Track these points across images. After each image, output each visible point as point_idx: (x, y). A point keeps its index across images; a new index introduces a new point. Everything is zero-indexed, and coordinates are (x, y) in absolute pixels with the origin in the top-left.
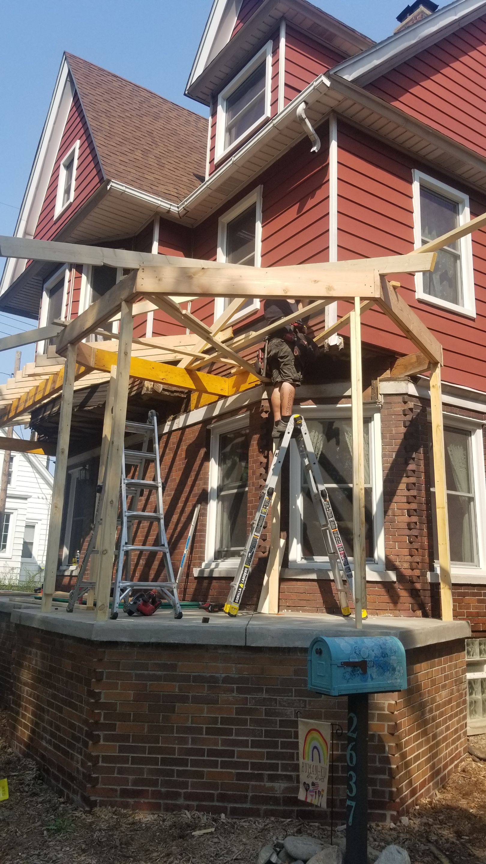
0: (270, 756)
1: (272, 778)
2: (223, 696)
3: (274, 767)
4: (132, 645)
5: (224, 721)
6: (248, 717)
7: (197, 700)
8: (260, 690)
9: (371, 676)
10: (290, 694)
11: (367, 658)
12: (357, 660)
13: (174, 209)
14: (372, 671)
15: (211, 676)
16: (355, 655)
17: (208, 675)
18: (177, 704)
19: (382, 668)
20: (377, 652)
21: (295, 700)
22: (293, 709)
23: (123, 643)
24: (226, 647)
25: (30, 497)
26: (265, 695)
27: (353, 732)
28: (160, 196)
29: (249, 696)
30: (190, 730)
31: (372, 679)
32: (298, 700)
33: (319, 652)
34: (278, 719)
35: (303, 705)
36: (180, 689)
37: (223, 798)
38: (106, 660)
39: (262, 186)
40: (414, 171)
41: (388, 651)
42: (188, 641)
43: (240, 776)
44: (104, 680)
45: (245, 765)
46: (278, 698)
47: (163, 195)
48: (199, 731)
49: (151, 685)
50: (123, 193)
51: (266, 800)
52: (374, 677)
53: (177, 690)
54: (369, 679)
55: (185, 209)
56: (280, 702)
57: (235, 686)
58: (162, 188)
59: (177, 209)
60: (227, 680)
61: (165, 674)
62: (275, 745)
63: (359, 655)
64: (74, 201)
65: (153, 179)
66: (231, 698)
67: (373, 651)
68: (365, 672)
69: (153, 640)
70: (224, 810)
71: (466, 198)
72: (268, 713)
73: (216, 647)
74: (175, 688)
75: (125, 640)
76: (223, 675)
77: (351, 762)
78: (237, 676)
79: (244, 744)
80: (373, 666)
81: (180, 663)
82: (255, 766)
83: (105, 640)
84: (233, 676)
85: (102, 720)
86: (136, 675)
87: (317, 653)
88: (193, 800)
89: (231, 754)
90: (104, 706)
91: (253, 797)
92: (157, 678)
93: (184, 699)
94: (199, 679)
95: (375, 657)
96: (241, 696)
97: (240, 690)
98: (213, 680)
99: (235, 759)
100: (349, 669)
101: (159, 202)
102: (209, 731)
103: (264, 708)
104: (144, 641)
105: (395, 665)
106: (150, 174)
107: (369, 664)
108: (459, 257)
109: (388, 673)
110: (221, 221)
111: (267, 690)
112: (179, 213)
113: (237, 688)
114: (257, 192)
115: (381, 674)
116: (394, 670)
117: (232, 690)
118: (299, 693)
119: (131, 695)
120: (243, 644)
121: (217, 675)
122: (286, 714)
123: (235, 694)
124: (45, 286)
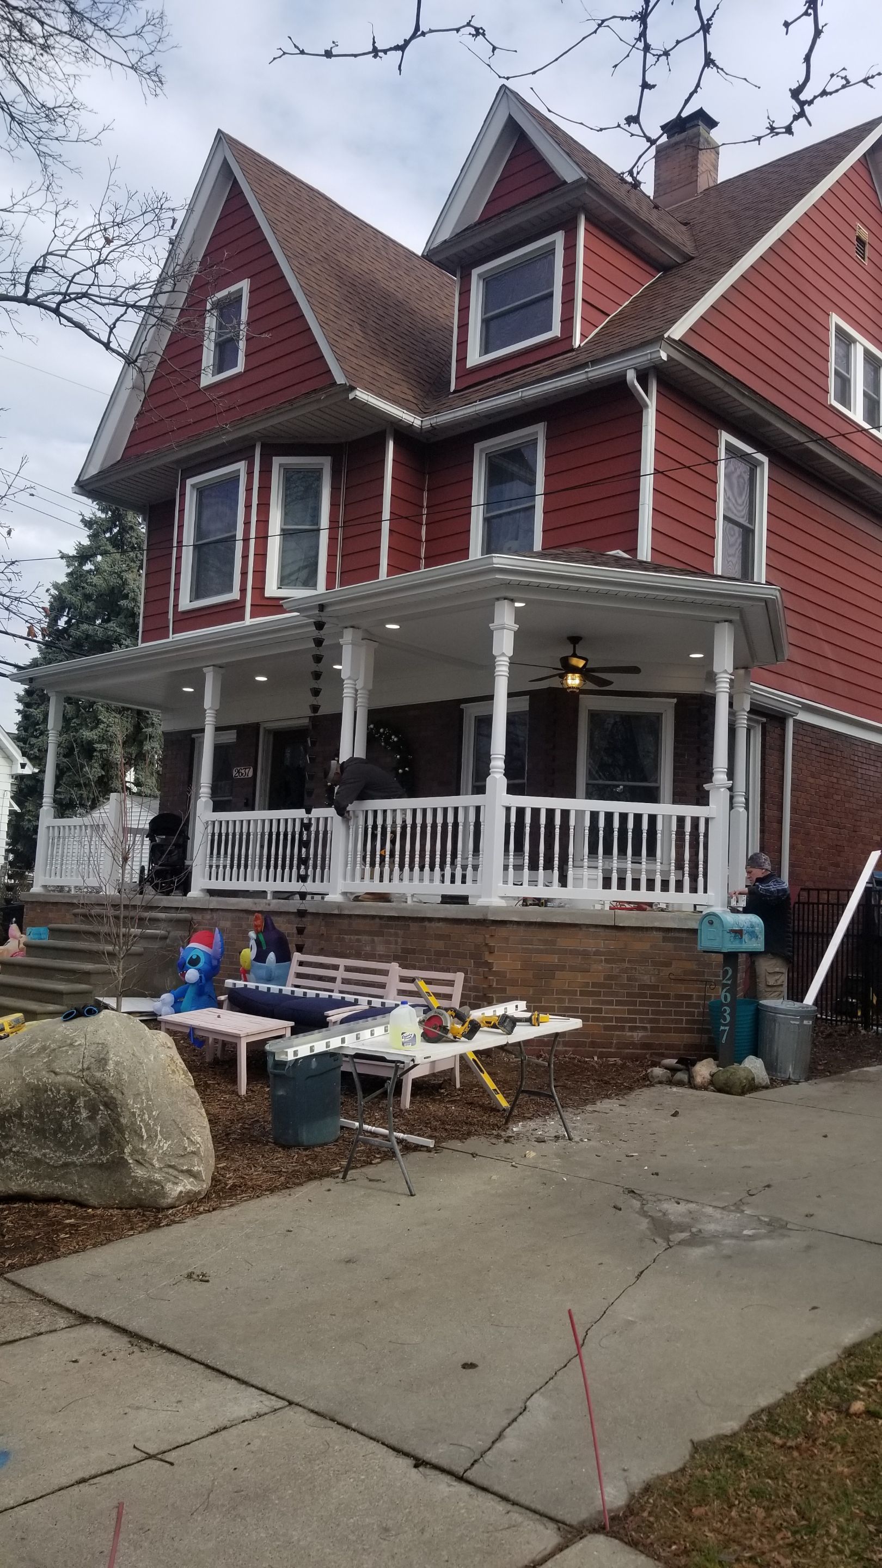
0: (630, 1012)
1: (632, 1029)
2: (594, 966)
3: (634, 1020)
4: (518, 923)
5: (594, 985)
6: (614, 982)
7: (573, 969)
8: (624, 961)
10: (647, 964)
11: (742, 928)
12: (736, 929)
13: (417, 422)
14: (746, 937)
15: (584, 950)
16: (735, 925)
17: (582, 949)
18: (557, 972)
19: (750, 935)
20: (748, 924)
22: (649, 976)
23: (511, 922)
24: (596, 926)
26: (626, 965)
27: (728, 980)
28: (401, 406)
29: (614, 966)
30: (565, 992)
33: (711, 923)
34: (637, 983)
36: (559, 960)
37: (593, 1044)
38: (497, 936)
39: (546, 423)
40: (721, 433)
42: (568, 921)
43: (606, 1028)
44: (496, 953)
45: (611, 1020)
46: (637, 967)
47: (402, 402)
48: (574, 993)
49: (535, 956)
50: (366, 404)
51: (627, 1046)
52: (746, 941)
53: (556, 961)
54: (744, 943)
55: (432, 427)
57: (603, 958)
59: (419, 424)
60: (597, 953)
61: (546, 948)
62: (634, 1004)
63: (738, 925)
64: (244, 372)
66: (600, 968)
67: (745, 923)
68: (741, 937)
69: (539, 920)
70: (595, 1053)
71: (765, 459)
72: (629, 979)
74: (555, 959)
76: (594, 949)
77: (726, 1000)
78: (605, 950)
79: (610, 1003)
80: (746, 934)
81: (560, 939)
82: (618, 1020)
83: (496, 919)
84: (601, 950)
85: (494, 985)
86: (523, 949)
87: (708, 923)
88: (570, 1047)
89: (600, 1011)
90: (496, 974)
91: (617, 1044)
92: (541, 952)
93: (562, 968)
94: (574, 952)
95: (747, 927)
96: (608, 965)
97: (607, 961)
98: (585, 954)
99: (603, 1015)
100: (733, 935)
101: (404, 416)
102: (582, 993)
103: (626, 975)
107: (744, 932)
108: (753, 531)
109: (754, 939)
110: (478, 447)
111: (629, 961)
112: (421, 429)
113: (605, 959)
114: (539, 431)
115: (750, 939)
116: (757, 937)
117: (601, 961)
118: (654, 963)
119: (518, 965)
120: (613, 924)
121: (589, 949)
122: (643, 980)
123: (603, 964)
124: (190, 481)
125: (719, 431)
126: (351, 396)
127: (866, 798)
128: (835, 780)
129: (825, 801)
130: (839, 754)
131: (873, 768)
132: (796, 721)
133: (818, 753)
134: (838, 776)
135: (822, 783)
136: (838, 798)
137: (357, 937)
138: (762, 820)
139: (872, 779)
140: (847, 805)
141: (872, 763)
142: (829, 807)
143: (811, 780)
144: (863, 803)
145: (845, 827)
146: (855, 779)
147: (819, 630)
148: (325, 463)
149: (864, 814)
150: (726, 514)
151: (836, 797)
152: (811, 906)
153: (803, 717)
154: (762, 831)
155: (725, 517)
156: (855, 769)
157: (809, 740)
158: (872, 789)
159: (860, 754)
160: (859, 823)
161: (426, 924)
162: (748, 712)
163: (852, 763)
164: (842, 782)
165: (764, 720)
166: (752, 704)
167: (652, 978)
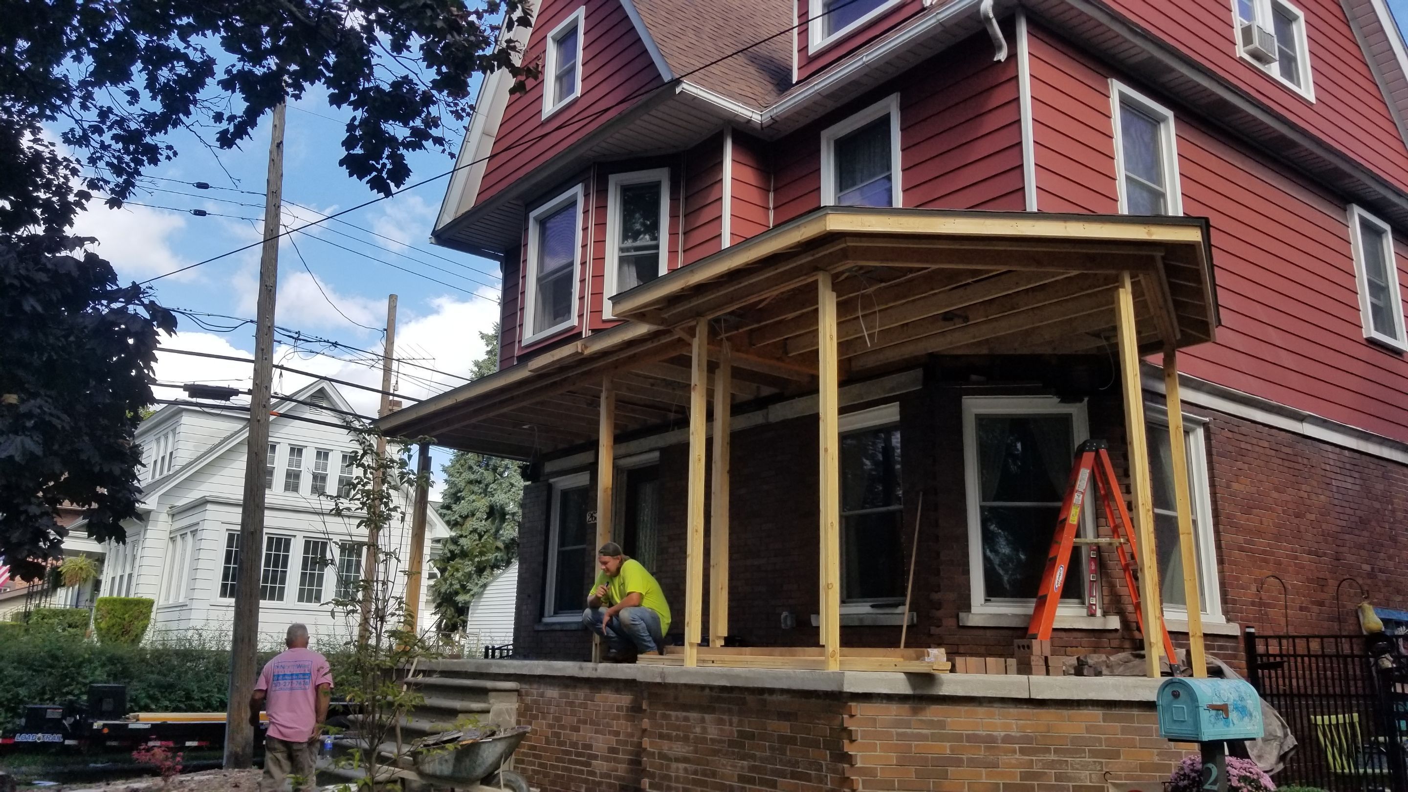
2: (1004, 758)
6: (1036, 783)
7: (972, 763)
8: (1048, 751)
9: (1232, 720)
10: (1083, 755)
11: (1226, 701)
12: (1219, 703)
13: (756, 117)
14: (1233, 715)
15: (987, 735)
16: (1216, 697)
17: (985, 733)
18: (949, 768)
19: (1240, 713)
20: (1236, 695)
21: (1089, 762)
22: (1087, 772)
24: (1003, 699)
26: (1053, 757)
27: (1214, 783)
29: (1034, 758)
31: (1233, 724)
32: (1093, 761)
33: (1177, 694)
34: (1071, 784)
35: (1099, 768)
36: (952, 749)
38: (859, 716)
39: (899, 94)
40: (1111, 82)
41: (1244, 694)
44: (859, 740)
46: (1069, 759)
47: (737, 96)
49: (916, 746)
50: (695, 98)
52: (1235, 722)
53: (948, 752)
54: (1231, 725)
55: (772, 119)
56: (1071, 764)
57: (1017, 746)
58: (734, 87)
59: (759, 118)
60: (1007, 739)
61: (932, 733)
64: (582, 96)
65: (720, 74)
66: (1014, 761)
67: (1230, 693)
68: (1227, 716)
71: (1170, 114)
72: (1058, 777)
73: (992, 700)
74: (946, 748)
76: (1003, 734)
78: (1018, 734)
80: (1233, 710)
81: (949, 719)
83: (861, 691)
84: (1013, 734)
86: (897, 734)
87: (1173, 695)
90: (862, 772)
92: (924, 738)
93: (958, 763)
94: (974, 738)
95: (1234, 700)
96: (1025, 758)
97: (1022, 751)
98: (990, 740)
100: (1214, 712)
101: (740, 110)
103: (1053, 771)
105: (1250, 710)
107: (1230, 708)
108: (1164, 195)
109: (1246, 719)
110: (824, 135)
111: (1056, 751)
112: (762, 124)
113: (1020, 748)
114: (892, 106)
115: (1242, 719)
116: (1251, 715)
117: (1014, 752)
118: (1094, 753)
119: (893, 757)
120: (1026, 696)
121: (995, 733)
122: (1080, 779)
123: (1017, 756)
124: (533, 214)
125: (1109, 80)
126: (678, 90)
127: (1347, 517)
128: (1305, 495)
129: (1296, 521)
130: (1306, 462)
131: (1350, 480)
133: (1280, 461)
134: (1309, 489)
135: (1289, 498)
136: (1313, 517)
137: (684, 714)
138: (1219, 547)
139: (1350, 492)
140: (1324, 526)
141: (1348, 473)
142: (1302, 528)
143: (1275, 495)
144: (1344, 523)
145: (1325, 554)
146: (1330, 494)
148: (662, 176)
149: (1347, 537)
150: (1128, 174)
151: (1308, 516)
152: (1299, 659)
154: (1221, 561)
155: (1127, 178)
156: (1328, 481)
157: (1266, 444)
158: (1352, 505)
159: (1332, 462)
160: (1341, 549)
161: (766, 696)
163: (1323, 473)
164: (1313, 496)
165: (1206, 419)
167: (1093, 776)
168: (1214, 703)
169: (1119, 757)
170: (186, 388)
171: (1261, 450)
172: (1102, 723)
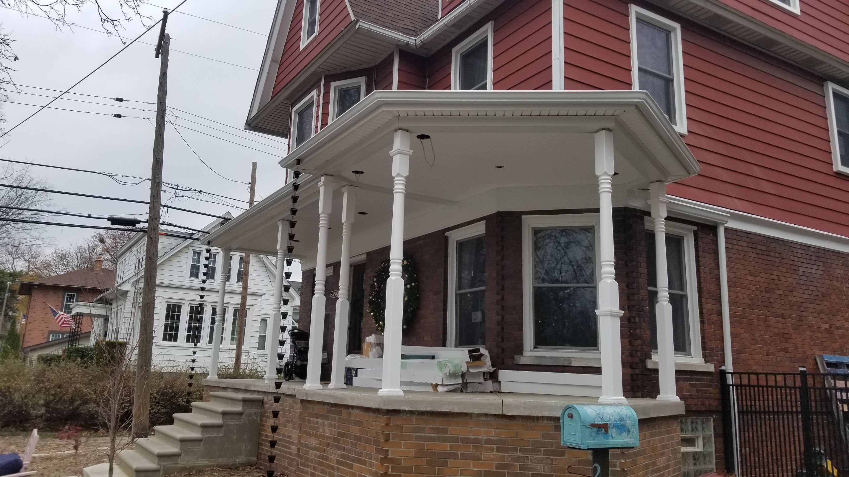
2: (485, 454)
4: (411, 412)
6: (506, 471)
7: (464, 457)
8: (516, 450)
9: (611, 435)
10: (539, 453)
11: (608, 421)
12: (601, 423)
13: (412, 42)
14: (613, 432)
15: (475, 438)
16: (599, 419)
17: (473, 437)
18: (449, 460)
19: (620, 429)
20: (617, 417)
21: (543, 458)
22: (542, 465)
23: (405, 411)
24: (486, 415)
25: (264, 294)
26: (518, 454)
28: (400, 31)
29: (506, 455)
31: (612, 437)
32: (546, 458)
33: (571, 416)
34: (530, 473)
35: (550, 462)
36: (451, 448)
38: (391, 424)
39: (493, 22)
40: (631, 7)
41: (624, 417)
42: (456, 410)
44: (391, 441)
46: (530, 456)
47: (402, 30)
49: (428, 444)
50: (369, 31)
52: (614, 436)
53: (448, 449)
54: (610, 437)
55: (421, 42)
56: (531, 459)
57: (495, 446)
58: (400, 24)
59: (415, 42)
60: (488, 441)
61: (438, 436)
63: (602, 419)
64: (319, 35)
65: (392, 16)
66: (492, 456)
67: (613, 416)
68: (607, 432)
69: (429, 409)
71: (677, 26)
72: (522, 468)
73: (479, 415)
74: (447, 447)
75: (407, 408)
76: (485, 438)
78: (496, 438)
80: (613, 428)
81: (450, 428)
83: (391, 409)
84: (492, 438)
85: (390, 472)
86: (416, 437)
87: (569, 417)
90: (392, 461)
92: (433, 439)
93: (454, 456)
94: (465, 440)
95: (615, 421)
96: (499, 454)
97: (498, 450)
98: (476, 442)
100: (595, 430)
101: (400, 37)
103: (518, 464)
104: (422, 410)
105: (630, 428)
106: (389, 11)
107: (610, 426)
108: (672, 80)
109: (624, 434)
110: (454, 50)
111: (521, 450)
112: (416, 45)
113: (497, 448)
114: (488, 31)
115: (620, 434)
116: (629, 431)
117: (492, 450)
118: (547, 453)
119: (412, 452)
120: (501, 413)
121: (480, 437)
122: (536, 469)
123: (495, 452)
124: (294, 109)
125: (629, 5)
126: (357, 27)
127: (810, 292)
128: (776, 278)
129: (768, 295)
130: (777, 255)
131: (815, 267)
132: (727, 229)
133: (756, 255)
134: (779, 273)
135: (762, 280)
136: (781, 292)
137: (317, 420)
139: (814, 275)
140: (790, 298)
141: (813, 262)
142: (772, 300)
143: (750, 278)
144: (808, 296)
145: (790, 317)
146: (797, 277)
147: (747, 156)
148: (360, 82)
149: (810, 305)
150: (642, 67)
151: (777, 292)
152: (761, 389)
153: (732, 224)
154: (702, 322)
155: (640, 69)
156: (795, 268)
157: (744, 244)
158: (815, 284)
159: (799, 255)
160: (804, 314)
162: (665, 219)
163: (792, 262)
164: (782, 279)
165: (695, 228)
166: (668, 211)
167: (546, 468)
168: (596, 423)
169: (564, 456)
170: (109, 219)
171: (741, 248)
172: (554, 432)
